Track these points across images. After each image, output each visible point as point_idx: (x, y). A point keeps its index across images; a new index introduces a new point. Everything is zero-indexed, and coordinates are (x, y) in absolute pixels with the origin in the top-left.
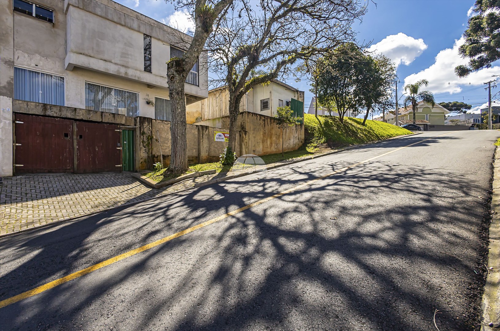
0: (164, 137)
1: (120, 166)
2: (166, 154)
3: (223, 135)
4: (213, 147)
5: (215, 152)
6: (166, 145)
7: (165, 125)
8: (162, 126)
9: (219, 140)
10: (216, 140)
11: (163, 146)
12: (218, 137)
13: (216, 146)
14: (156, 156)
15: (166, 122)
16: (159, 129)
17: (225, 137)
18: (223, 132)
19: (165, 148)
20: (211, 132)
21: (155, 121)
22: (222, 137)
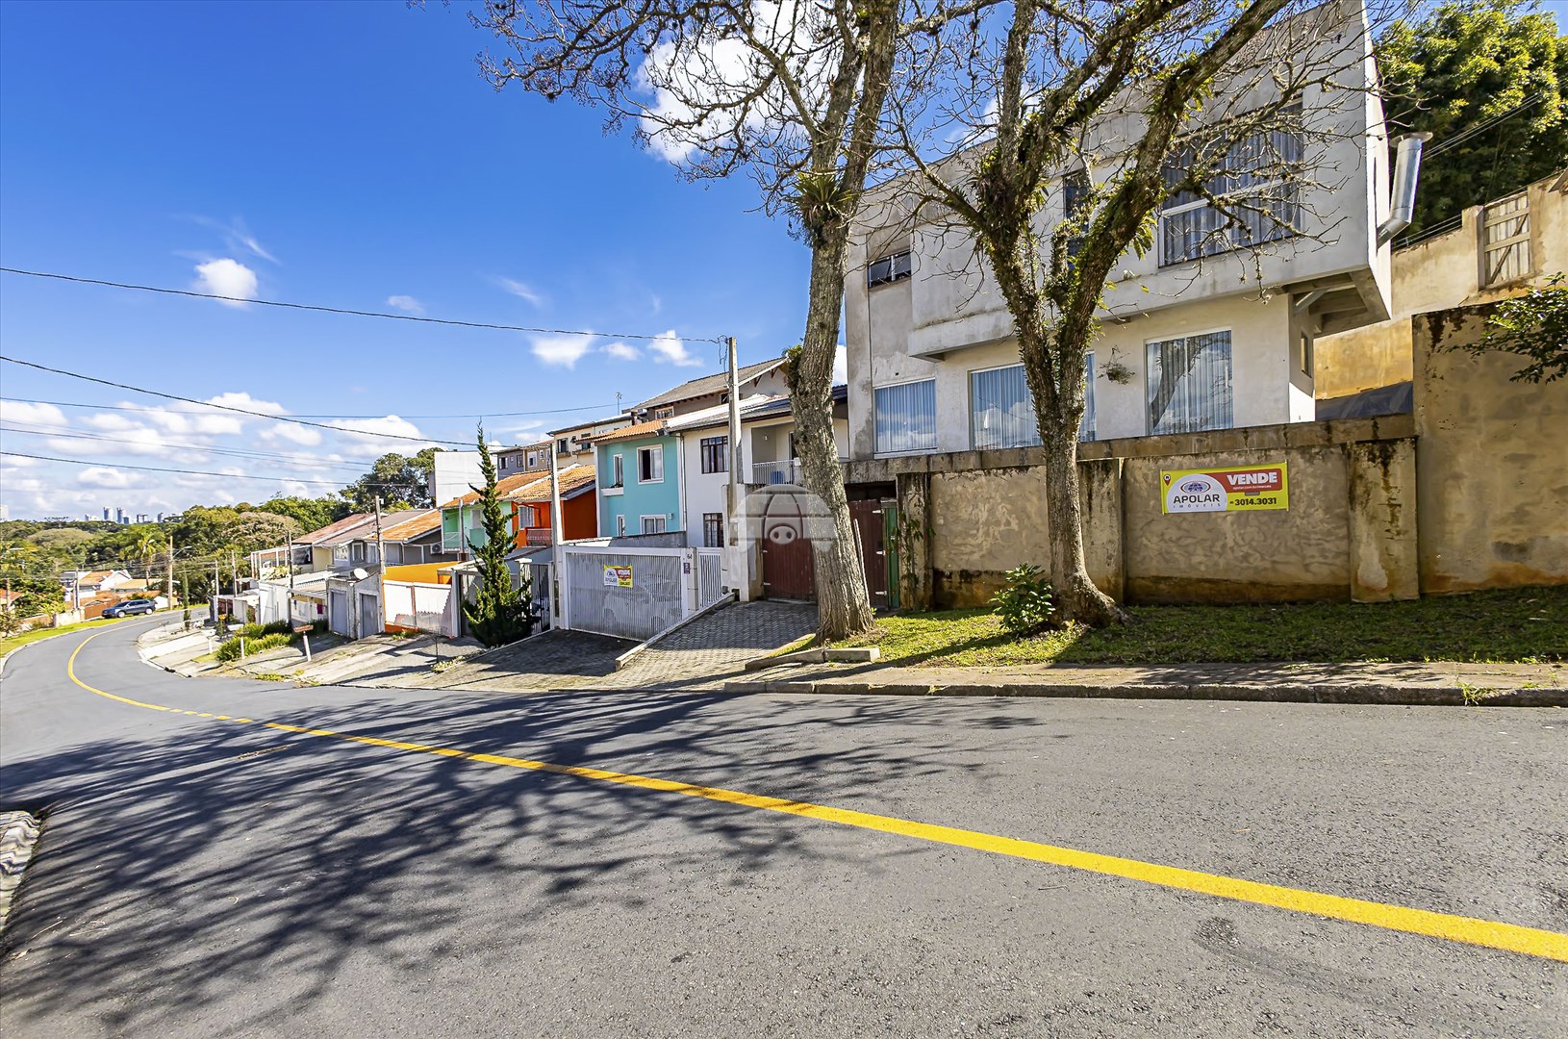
0: (966, 516)
1: (881, 593)
2: (974, 569)
3: (1214, 483)
4: (1155, 539)
5: (1167, 561)
6: (971, 540)
7: (967, 482)
8: (959, 488)
9: (1188, 507)
10: (1169, 506)
11: (965, 545)
12: (1181, 494)
13: (1172, 533)
14: (947, 573)
15: (969, 475)
16: (952, 496)
17: (1229, 489)
18: (1216, 466)
19: (968, 549)
20: (1145, 476)
21: (940, 476)
22: (1211, 493)
